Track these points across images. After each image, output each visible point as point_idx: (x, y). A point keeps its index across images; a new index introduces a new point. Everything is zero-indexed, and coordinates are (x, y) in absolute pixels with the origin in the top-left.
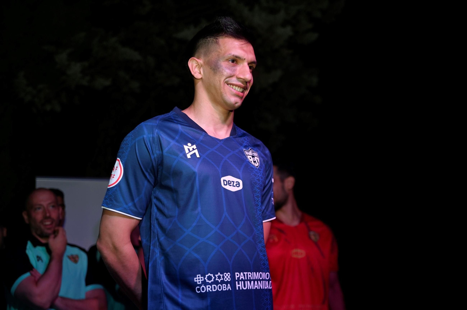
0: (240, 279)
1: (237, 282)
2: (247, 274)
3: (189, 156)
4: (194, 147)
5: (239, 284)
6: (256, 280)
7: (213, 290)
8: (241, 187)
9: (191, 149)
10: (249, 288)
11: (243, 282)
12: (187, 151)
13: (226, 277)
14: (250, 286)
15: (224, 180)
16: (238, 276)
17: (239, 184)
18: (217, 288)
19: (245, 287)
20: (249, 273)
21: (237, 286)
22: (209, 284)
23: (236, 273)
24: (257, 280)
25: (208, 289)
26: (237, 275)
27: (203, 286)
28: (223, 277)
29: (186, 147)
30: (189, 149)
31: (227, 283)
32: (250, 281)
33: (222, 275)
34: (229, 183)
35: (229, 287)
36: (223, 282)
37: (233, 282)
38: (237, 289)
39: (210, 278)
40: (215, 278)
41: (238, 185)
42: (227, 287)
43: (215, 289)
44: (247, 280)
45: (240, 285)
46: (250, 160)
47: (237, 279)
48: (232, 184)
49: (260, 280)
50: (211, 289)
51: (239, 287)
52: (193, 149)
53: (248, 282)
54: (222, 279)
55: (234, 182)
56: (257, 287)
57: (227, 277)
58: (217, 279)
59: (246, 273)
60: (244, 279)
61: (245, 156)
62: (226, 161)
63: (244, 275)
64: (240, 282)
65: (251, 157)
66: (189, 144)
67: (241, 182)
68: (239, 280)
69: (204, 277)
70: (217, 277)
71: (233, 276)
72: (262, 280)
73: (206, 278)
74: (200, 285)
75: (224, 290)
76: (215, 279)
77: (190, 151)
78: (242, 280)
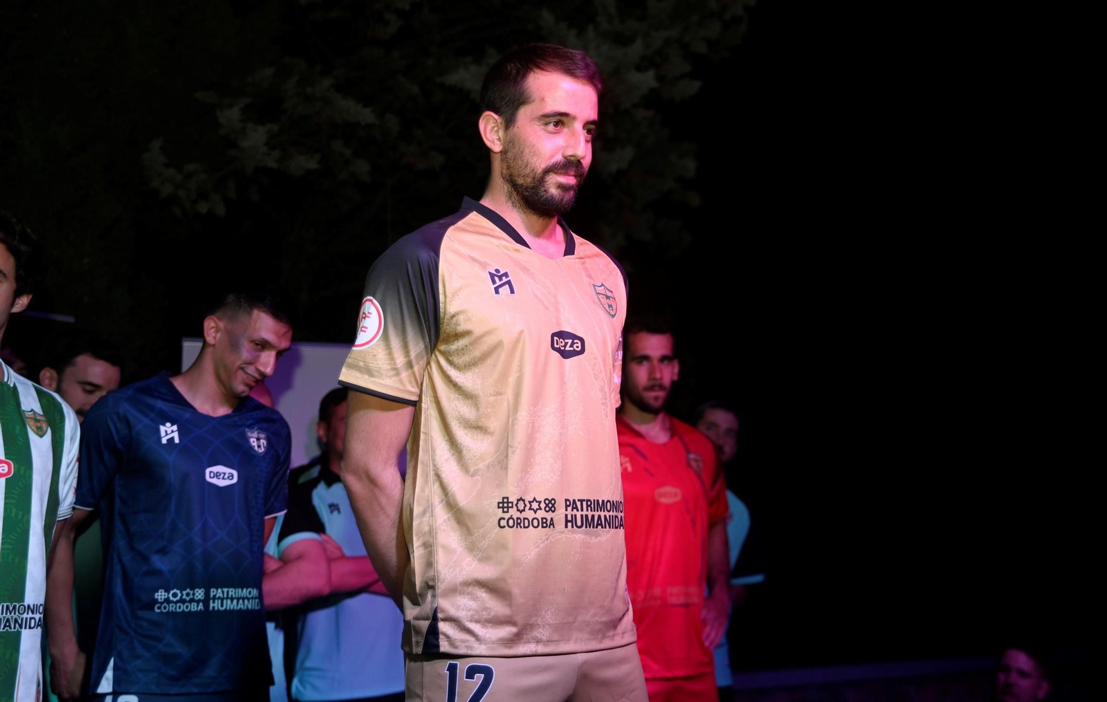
0: (217, 596)
1: (211, 601)
2: (228, 592)
3: (164, 441)
4: (175, 428)
5: (214, 602)
6: (241, 598)
7: (178, 610)
8: (235, 480)
9: (169, 432)
10: (228, 608)
11: (220, 601)
12: (163, 434)
13: (197, 594)
14: (229, 605)
15: (210, 472)
16: (215, 593)
17: (232, 476)
18: (183, 607)
19: (222, 606)
20: (230, 590)
21: (211, 605)
22: (172, 602)
23: (212, 590)
24: (243, 599)
25: (172, 608)
26: (213, 592)
27: (165, 604)
28: (194, 594)
29: (162, 429)
30: (166, 432)
31: (198, 602)
32: (232, 599)
33: (192, 592)
34: (217, 475)
35: (201, 607)
36: (192, 601)
37: (206, 602)
38: (211, 608)
39: (175, 595)
40: (182, 595)
41: (230, 478)
42: (198, 606)
43: (180, 608)
44: (227, 598)
45: (216, 605)
46: (253, 444)
47: (212, 597)
48: (221, 477)
49: (248, 599)
50: (176, 609)
51: (214, 607)
52: (172, 432)
53: (229, 601)
54: (191, 597)
55: (225, 474)
56: (242, 607)
57: (199, 594)
58: (184, 597)
59: (225, 590)
60: (222, 597)
61: (247, 440)
62: (217, 446)
63: (223, 592)
64: (216, 601)
65: (255, 440)
66: (168, 424)
67: (235, 473)
68: (214, 598)
69: (169, 594)
70: (185, 595)
71: (207, 594)
73: (170, 595)
74: (162, 603)
75: (192, 610)
76: (181, 597)
77: (167, 434)
78: (219, 598)
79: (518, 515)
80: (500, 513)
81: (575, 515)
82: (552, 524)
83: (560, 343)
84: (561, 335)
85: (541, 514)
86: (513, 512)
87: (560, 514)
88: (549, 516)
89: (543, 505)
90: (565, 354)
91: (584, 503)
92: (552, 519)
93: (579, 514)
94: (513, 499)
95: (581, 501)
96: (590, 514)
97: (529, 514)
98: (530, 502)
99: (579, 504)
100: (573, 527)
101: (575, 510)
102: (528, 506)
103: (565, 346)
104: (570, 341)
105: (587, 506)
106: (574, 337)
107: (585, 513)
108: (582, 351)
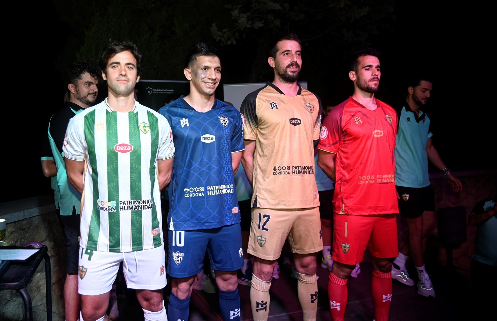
0: (211, 190)
1: (208, 192)
2: (215, 187)
3: (183, 126)
4: (187, 120)
5: (209, 192)
6: (220, 189)
7: (193, 196)
8: (214, 140)
9: (184, 122)
10: (216, 194)
11: (212, 191)
12: (182, 123)
13: (201, 189)
14: (216, 193)
15: (203, 138)
16: (209, 188)
17: (213, 138)
18: (195, 195)
19: (213, 193)
20: (216, 186)
21: (208, 193)
22: (191, 193)
23: (208, 187)
24: (221, 189)
25: (191, 195)
26: (208, 188)
27: (188, 194)
28: (199, 189)
29: (181, 121)
31: (201, 192)
32: (217, 190)
33: (198, 188)
34: (206, 139)
35: (203, 194)
36: (198, 192)
37: (206, 191)
38: (208, 195)
39: (191, 190)
40: (194, 190)
42: (201, 194)
43: (194, 195)
44: (215, 190)
45: (210, 193)
46: (222, 123)
47: (208, 190)
48: (208, 139)
49: (223, 189)
50: (192, 195)
51: (209, 194)
52: (186, 122)
53: (216, 191)
54: (198, 190)
55: (209, 137)
56: (221, 193)
57: (202, 189)
58: (195, 191)
59: (214, 187)
60: (213, 189)
61: (219, 121)
62: (206, 125)
63: (213, 188)
64: (210, 191)
65: (223, 121)
66: (184, 119)
67: (214, 137)
72: (224, 189)
73: (190, 190)
74: (187, 193)
75: (199, 196)
76: (194, 191)
77: (183, 123)
78: (212, 190)
79: (279, 171)
80: (273, 171)
81: (296, 171)
82: (289, 173)
83: (293, 121)
84: (294, 119)
85: (285, 171)
86: (277, 171)
87: (291, 171)
88: (288, 171)
89: (286, 168)
90: (295, 125)
91: (299, 167)
92: (289, 172)
93: (297, 170)
94: (277, 167)
95: (298, 167)
96: (301, 170)
97: (282, 171)
98: (283, 167)
99: (297, 168)
100: (295, 174)
101: (296, 169)
102: (282, 168)
103: (295, 122)
104: (296, 121)
105: (300, 168)
106: (297, 119)
107: (299, 170)
108: (300, 123)
